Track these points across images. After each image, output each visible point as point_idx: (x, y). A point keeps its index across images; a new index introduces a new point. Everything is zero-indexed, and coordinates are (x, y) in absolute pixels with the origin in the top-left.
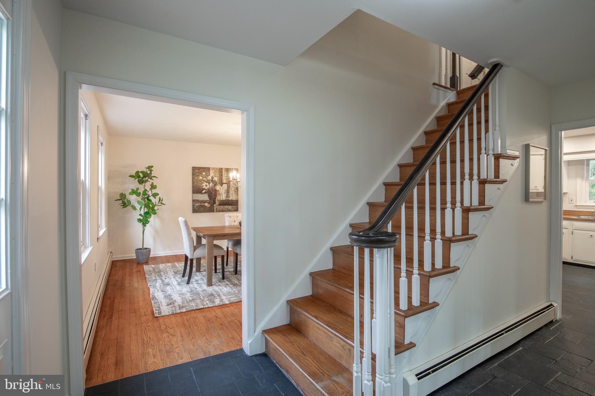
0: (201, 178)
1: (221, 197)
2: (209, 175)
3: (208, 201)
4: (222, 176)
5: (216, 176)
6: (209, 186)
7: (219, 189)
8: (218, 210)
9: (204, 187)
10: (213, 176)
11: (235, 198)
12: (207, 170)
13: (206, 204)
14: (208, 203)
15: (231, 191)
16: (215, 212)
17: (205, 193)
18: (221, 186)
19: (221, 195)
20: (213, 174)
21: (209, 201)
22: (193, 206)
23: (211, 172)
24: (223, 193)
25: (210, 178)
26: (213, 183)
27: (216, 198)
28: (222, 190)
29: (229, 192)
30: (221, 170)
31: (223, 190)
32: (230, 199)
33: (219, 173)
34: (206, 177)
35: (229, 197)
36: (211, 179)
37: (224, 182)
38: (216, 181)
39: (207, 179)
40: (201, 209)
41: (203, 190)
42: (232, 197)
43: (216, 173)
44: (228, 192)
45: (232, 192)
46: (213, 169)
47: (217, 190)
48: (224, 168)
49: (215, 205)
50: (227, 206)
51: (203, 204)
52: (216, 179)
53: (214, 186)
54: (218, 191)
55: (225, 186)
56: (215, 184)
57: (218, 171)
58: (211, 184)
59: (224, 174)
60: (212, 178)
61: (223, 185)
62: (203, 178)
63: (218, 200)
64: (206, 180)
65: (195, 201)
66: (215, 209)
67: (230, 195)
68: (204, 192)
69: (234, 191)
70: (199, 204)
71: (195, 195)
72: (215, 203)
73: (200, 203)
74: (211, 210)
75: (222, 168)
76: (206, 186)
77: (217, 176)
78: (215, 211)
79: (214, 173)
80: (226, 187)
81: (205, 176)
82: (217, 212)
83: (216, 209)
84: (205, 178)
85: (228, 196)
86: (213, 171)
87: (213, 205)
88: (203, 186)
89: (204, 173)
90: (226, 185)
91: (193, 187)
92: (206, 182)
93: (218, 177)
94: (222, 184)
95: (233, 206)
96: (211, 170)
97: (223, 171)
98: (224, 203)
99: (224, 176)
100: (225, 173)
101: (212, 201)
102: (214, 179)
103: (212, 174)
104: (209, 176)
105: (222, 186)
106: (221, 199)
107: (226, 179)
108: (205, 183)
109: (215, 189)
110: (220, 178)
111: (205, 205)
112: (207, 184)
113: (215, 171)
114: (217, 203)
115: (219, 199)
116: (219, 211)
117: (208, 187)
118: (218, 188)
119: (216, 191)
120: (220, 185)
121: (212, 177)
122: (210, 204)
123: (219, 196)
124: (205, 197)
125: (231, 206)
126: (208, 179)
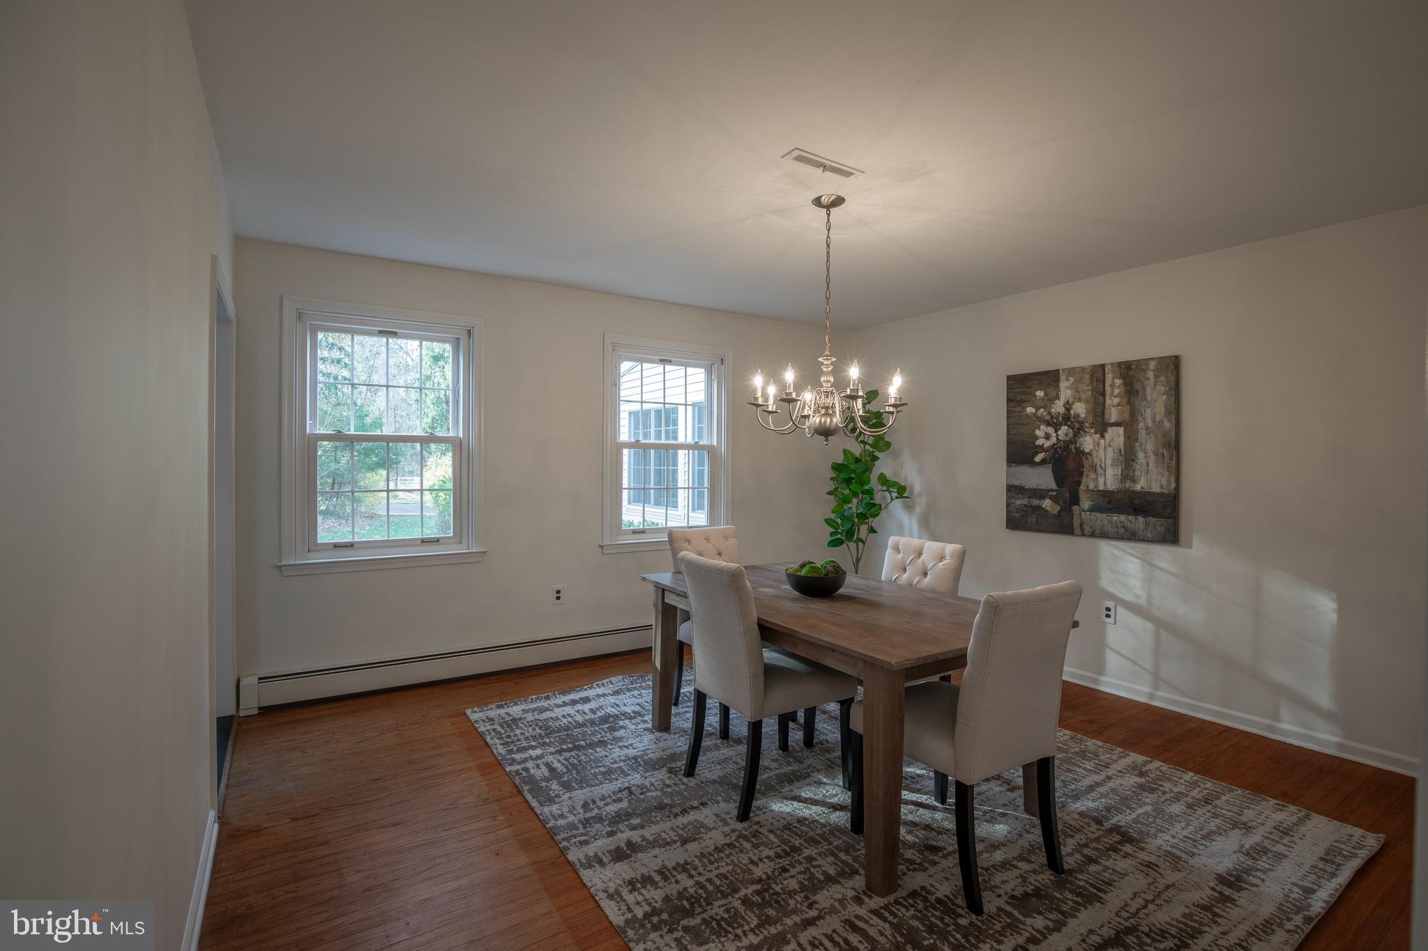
0: (1030, 410)
1: (1101, 480)
2: (1058, 397)
3: (1052, 490)
4: (1103, 395)
5: (1079, 400)
6: (1057, 435)
7: (1091, 447)
8: (1087, 530)
9: (1040, 442)
10: (1071, 400)
11: (1162, 487)
12: (1050, 378)
13: (1047, 504)
14: (1051, 498)
15: (1141, 455)
16: (1077, 535)
17: (1044, 462)
18: (1098, 436)
19: (1100, 471)
20: (1069, 393)
21: (1055, 493)
22: (1008, 505)
23: (1063, 384)
24: (1109, 462)
25: (1058, 407)
26: (1069, 426)
27: (1079, 483)
28: (1102, 452)
29: (1133, 460)
30: (1100, 374)
31: (1110, 450)
32: (1138, 487)
33: (1090, 388)
34: (1045, 407)
35: (1134, 481)
36: (1062, 410)
37: (1113, 420)
38: (1083, 416)
39: (1050, 414)
40: (1029, 520)
41: (1036, 454)
42: (1151, 480)
43: (1082, 387)
44: (1128, 458)
45: (1146, 457)
46: (1071, 371)
47: (1083, 453)
48: (1112, 364)
49: (1075, 508)
50: (1122, 518)
51: (1035, 502)
52: (1080, 409)
53: (1075, 435)
54: (1089, 454)
55: (1116, 436)
56: (1079, 430)
57: (1087, 377)
58: (1064, 429)
59: (1112, 385)
60: (1068, 407)
61: (1110, 429)
62: (1037, 409)
63: (1088, 490)
64: (1048, 418)
65: (1012, 489)
66: (1076, 524)
67: (1137, 473)
68: (1038, 458)
69: (1156, 455)
70: (1025, 501)
71: (1015, 470)
72: (1075, 500)
73: (1029, 497)
74: (1063, 525)
75: (1103, 366)
76: (1047, 437)
77: (1083, 396)
78: (1077, 531)
79: (1075, 388)
80: (1122, 440)
81: (1041, 403)
82: (1083, 535)
83: (1081, 525)
84: (1042, 410)
85: (1128, 473)
86: (1072, 379)
87: (1071, 507)
88: (1037, 438)
89: (1040, 393)
90: (1121, 430)
91: (1010, 442)
92: (1048, 424)
93: (1087, 401)
94: (1102, 427)
95: (1152, 519)
96: (1063, 378)
97: (1109, 377)
98: (1112, 502)
99: (1112, 395)
100: (1116, 380)
101: (1067, 495)
102: (1072, 412)
103: (1065, 393)
104: (1057, 401)
105: (1103, 436)
106: (1101, 488)
107: (1119, 405)
108: (1042, 427)
109: (1076, 448)
110: (1096, 403)
111: (1044, 506)
112: (1051, 430)
113: (1078, 381)
114: (1086, 503)
115: (1091, 487)
116: (1093, 535)
117: (1054, 440)
118: (1088, 442)
119: (1080, 453)
120: (1096, 433)
121: (1068, 403)
122: (1061, 503)
123: (1092, 475)
124: (1042, 478)
125: (1141, 519)
126: (1053, 410)
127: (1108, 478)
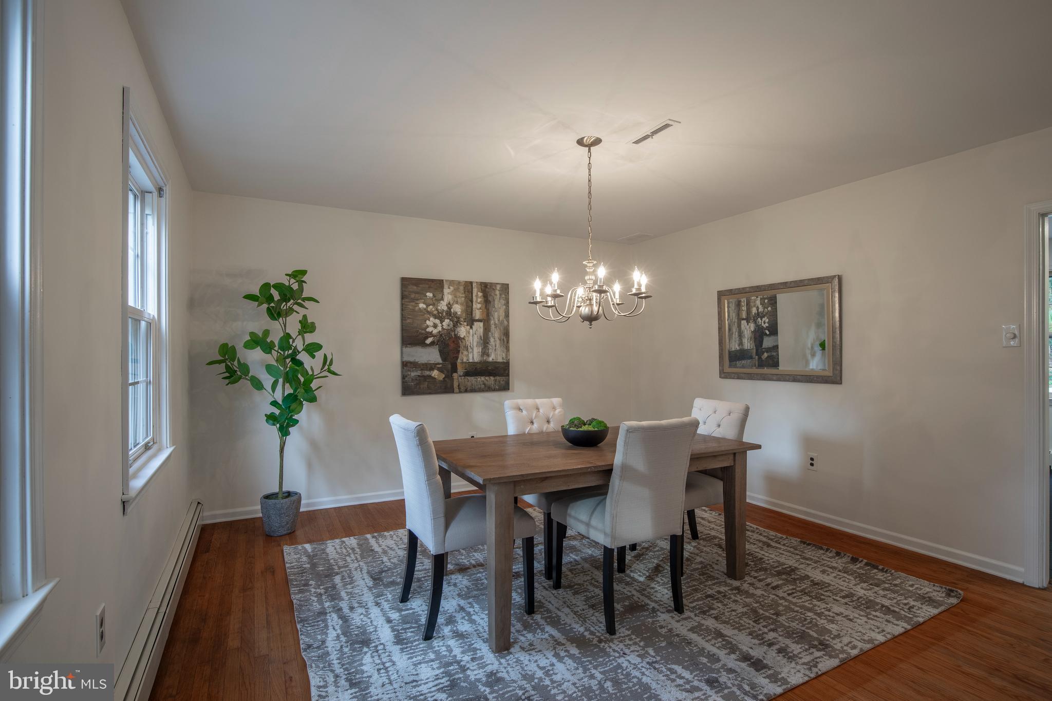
0: (422, 306)
1: (471, 356)
2: (442, 299)
3: (439, 364)
4: (472, 301)
5: (457, 303)
6: (442, 325)
7: (465, 334)
8: (463, 388)
9: (430, 329)
10: (451, 302)
11: (503, 358)
12: (437, 285)
13: (435, 373)
14: (439, 369)
15: (492, 340)
16: (457, 393)
17: (432, 343)
18: (469, 327)
19: (470, 350)
20: (450, 297)
21: (441, 366)
22: (404, 377)
23: (446, 291)
24: (475, 344)
25: (443, 306)
26: (450, 320)
27: (457, 358)
28: (471, 338)
29: (488, 343)
30: (470, 287)
31: (475, 336)
32: (490, 359)
33: (464, 295)
34: (433, 305)
35: (488, 355)
36: (445, 308)
37: (477, 318)
38: (459, 313)
39: (437, 310)
40: (422, 386)
41: (427, 338)
42: (496, 355)
43: (458, 294)
44: (485, 342)
45: (495, 341)
46: (451, 283)
47: (459, 338)
48: (477, 282)
49: (455, 375)
50: (483, 378)
51: (427, 373)
52: (457, 309)
53: (454, 326)
54: (464, 339)
55: (479, 327)
56: (456, 323)
57: (462, 288)
58: (447, 321)
59: (477, 296)
60: (449, 306)
61: (475, 323)
62: (428, 306)
63: (463, 363)
64: (436, 312)
65: (409, 364)
66: (456, 384)
67: (490, 351)
68: (429, 341)
69: (500, 340)
70: (419, 373)
71: (408, 350)
72: (454, 369)
73: (422, 370)
74: (446, 388)
75: (471, 283)
76: (435, 326)
77: (459, 300)
78: (456, 390)
79: (454, 293)
80: (482, 330)
81: (431, 302)
82: (460, 392)
83: (459, 386)
84: (431, 307)
85: (485, 352)
86: (452, 288)
87: (452, 374)
88: (428, 327)
89: (429, 295)
90: (481, 324)
91: (403, 329)
92: (435, 317)
93: (462, 304)
94: (471, 322)
95: (498, 378)
96: (446, 286)
97: (475, 290)
98: (475, 370)
99: (476, 302)
100: (479, 293)
101: (450, 366)
102: (452, 310)
103: (448, 297)
104: (441, 302)
105: (471, 328)
106: (471, 361)
107: (480, 309)
108: (432, 319)
109: (455, 335)
110: (467, 306)
111: (433, 375)
112: (437, 321)
113: (456, 290)
114: (461, 371)
115: (465, 360)
116: (466, 391)
117: (439, 328)
118: (462, 331)
119: (457, 339)
120: (467, 325)
121: (449, 303)
122: (445, 372)
123: (465, 353)
124: (431, 355)
125: (492, 378)
126: (439, 308)
127: (473, 355)
